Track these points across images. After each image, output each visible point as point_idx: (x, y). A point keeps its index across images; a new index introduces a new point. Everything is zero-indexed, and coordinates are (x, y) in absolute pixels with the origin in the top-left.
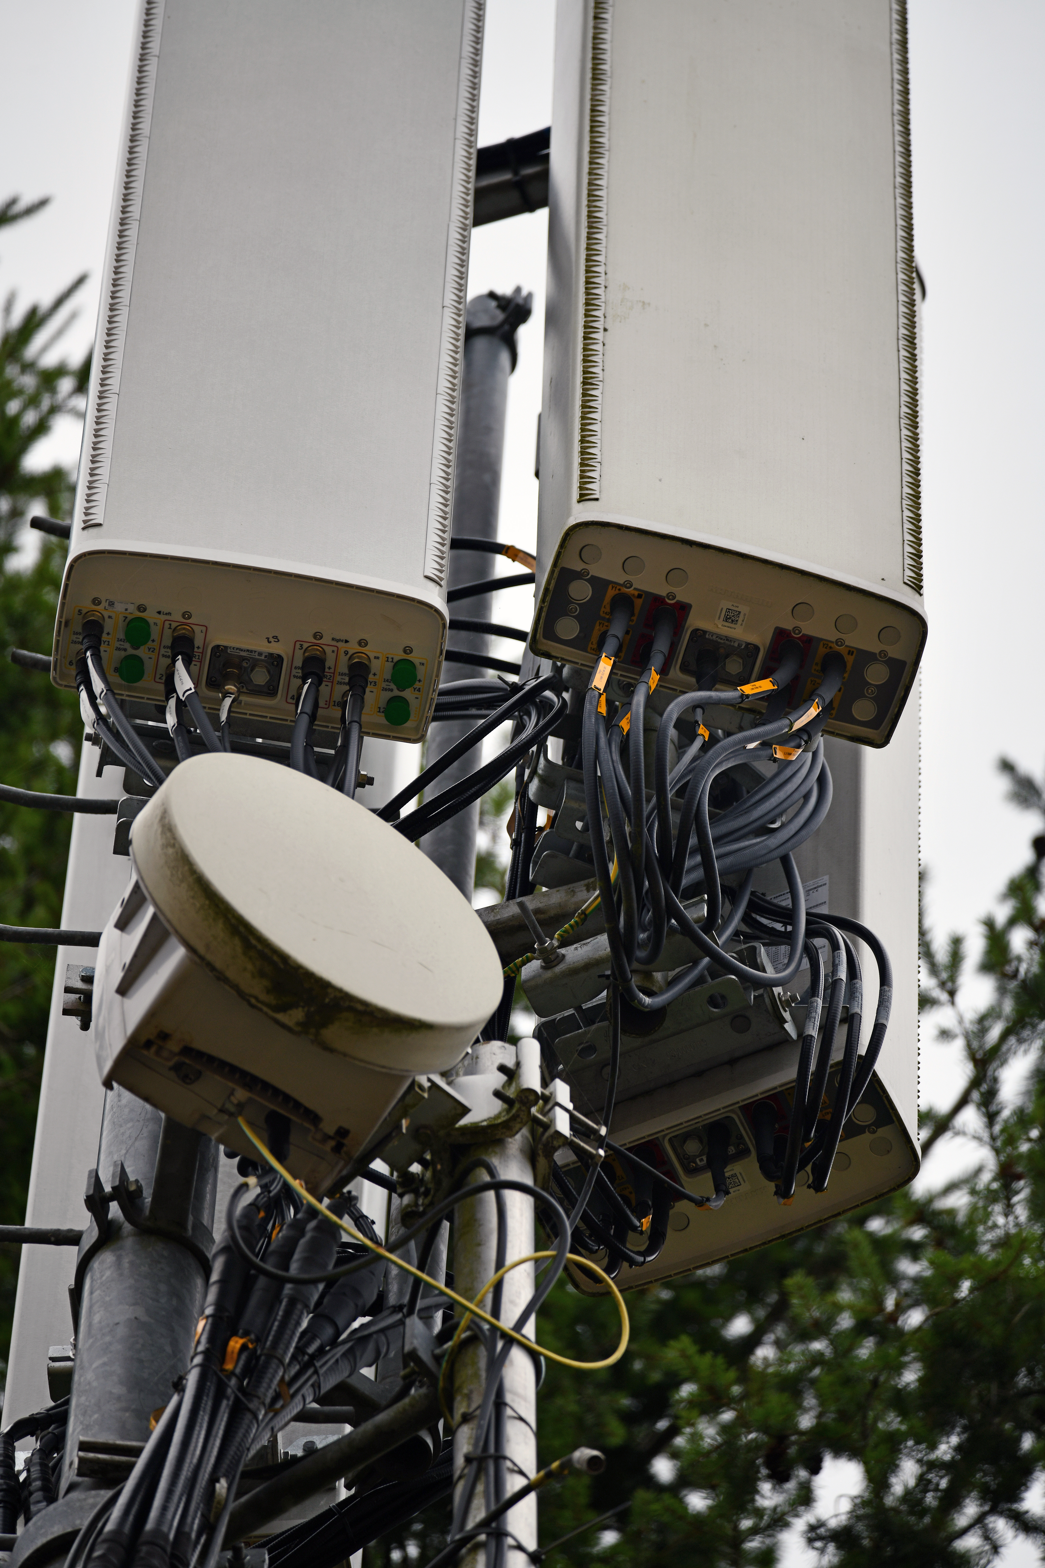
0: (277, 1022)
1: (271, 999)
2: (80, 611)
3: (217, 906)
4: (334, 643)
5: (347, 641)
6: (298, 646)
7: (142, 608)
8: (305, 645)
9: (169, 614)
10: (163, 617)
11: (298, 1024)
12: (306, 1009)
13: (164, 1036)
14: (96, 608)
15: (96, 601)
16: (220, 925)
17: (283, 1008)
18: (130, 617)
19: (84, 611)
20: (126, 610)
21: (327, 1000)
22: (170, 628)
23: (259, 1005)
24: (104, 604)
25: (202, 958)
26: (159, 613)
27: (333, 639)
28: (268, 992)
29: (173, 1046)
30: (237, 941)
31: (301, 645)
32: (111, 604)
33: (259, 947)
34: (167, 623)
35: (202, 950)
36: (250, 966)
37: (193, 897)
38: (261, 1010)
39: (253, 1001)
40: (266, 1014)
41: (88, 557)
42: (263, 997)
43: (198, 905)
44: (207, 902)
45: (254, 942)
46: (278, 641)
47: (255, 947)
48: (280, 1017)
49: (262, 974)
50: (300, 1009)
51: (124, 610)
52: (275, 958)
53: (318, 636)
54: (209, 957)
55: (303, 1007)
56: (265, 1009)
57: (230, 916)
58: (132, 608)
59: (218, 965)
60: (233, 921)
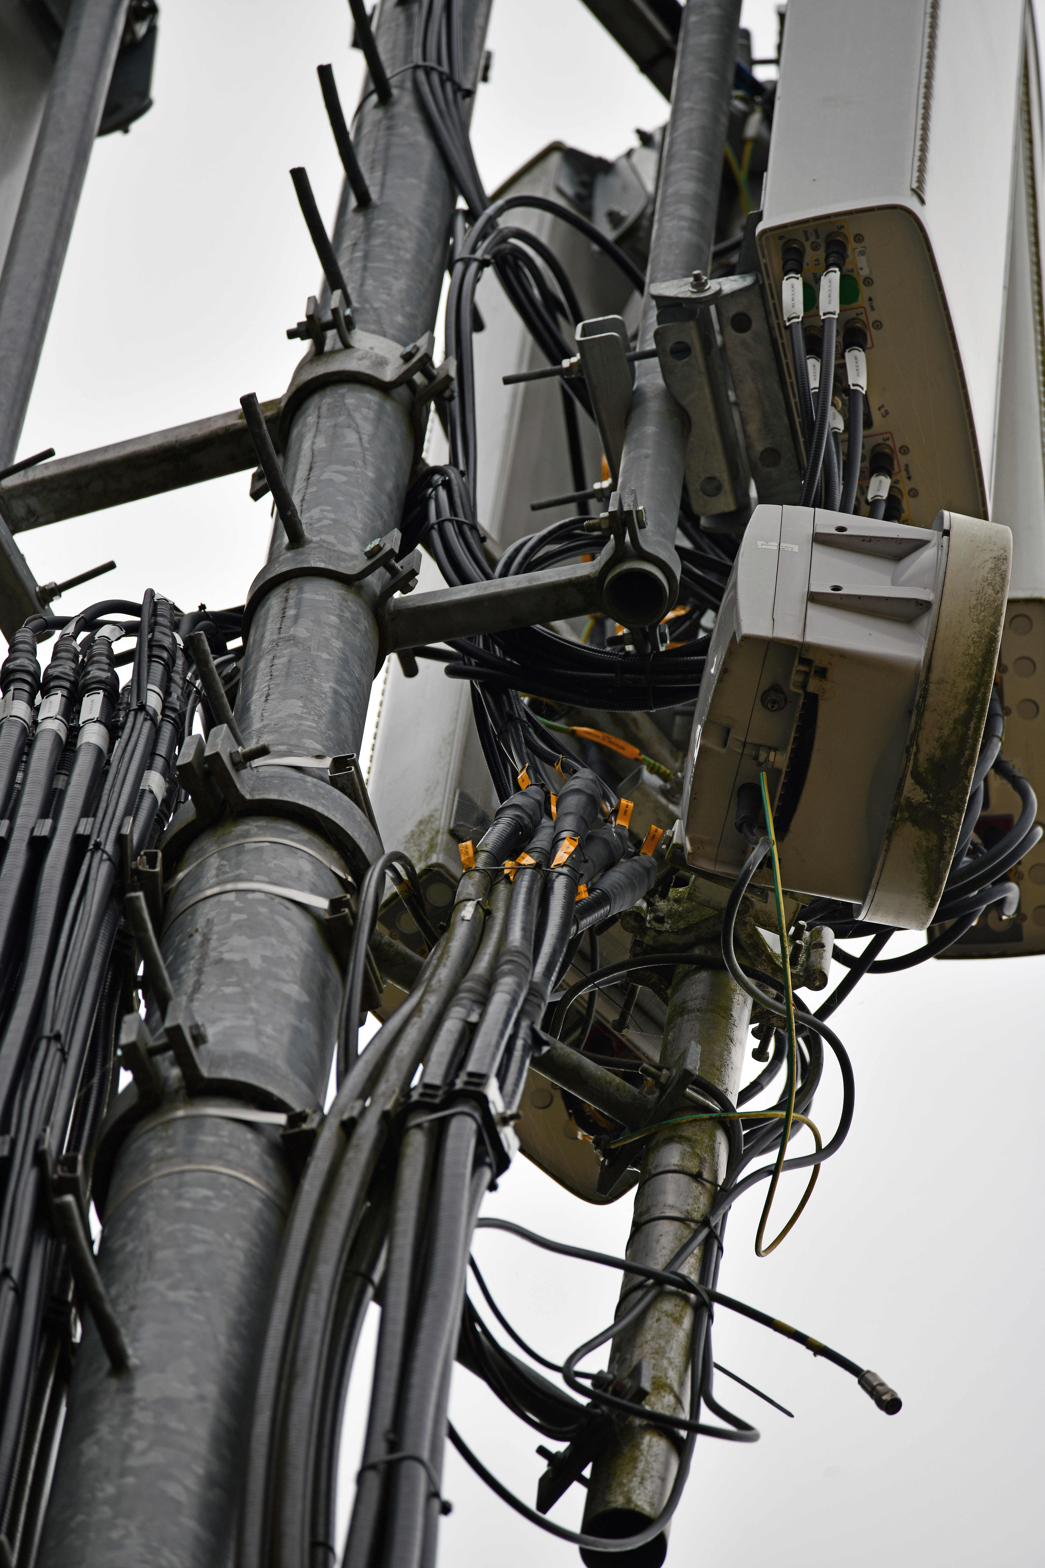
0: (902, 780)
1: (923, 765)
2: (842, 227)
3: (984, 672)
4: (903, 468)
5: (909, 478)
6: (886, 436)
7: (868, 281)
8: (890, 443)
9: (873, 308)
10: (867, 304)
11: (908, 799)
12: (927, 801)
13: (822, 673)
14: (851, 239)
15: (859, 238)
16: (969, 684)
17: (918, 779)
18: (855, 275)
19: (842, 231)
20: (861, 269)
21: (945, 816)
22: (857, 315)
23: (912, 757)
24: (859, 247)
25: (927, 680)
26: (870, 299)
27: (907, 466)
28: (930, 760)
29: (813, 685)
30: (964, 708)
31: (888, 439)
32: (862, 253)
33: (970, 733)
34: (862, 310)
35: (934, 676)
36: (946, 732)
37: (974, 642)
38: (908, 760)
39: (914, 749)
40: (907, 767)
41: (912, 219)
42: (922, 757)
43: (971, 651)
44: (980, 660)
45: (972, 725)
46: (884, 417)
47: (968, 729)
48: (909, 781)
49: (944, 747)
50: (926, 796)
51: (860, 266)
52: (967, 752)
53: (905, 450)
54: (932, 687)
55: (929, 798)
56: (911, 764)
57: (982, 690)
58: (865, 272)
59: (931, 700)
60: (980, 695)
